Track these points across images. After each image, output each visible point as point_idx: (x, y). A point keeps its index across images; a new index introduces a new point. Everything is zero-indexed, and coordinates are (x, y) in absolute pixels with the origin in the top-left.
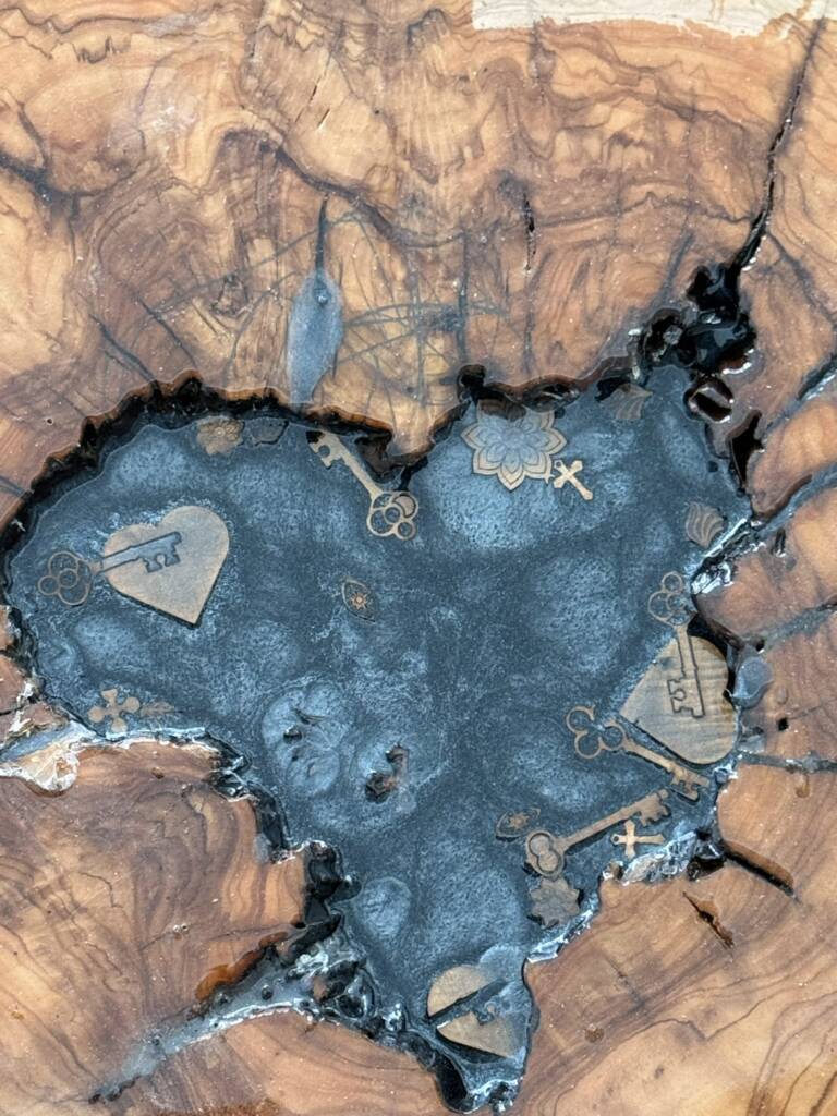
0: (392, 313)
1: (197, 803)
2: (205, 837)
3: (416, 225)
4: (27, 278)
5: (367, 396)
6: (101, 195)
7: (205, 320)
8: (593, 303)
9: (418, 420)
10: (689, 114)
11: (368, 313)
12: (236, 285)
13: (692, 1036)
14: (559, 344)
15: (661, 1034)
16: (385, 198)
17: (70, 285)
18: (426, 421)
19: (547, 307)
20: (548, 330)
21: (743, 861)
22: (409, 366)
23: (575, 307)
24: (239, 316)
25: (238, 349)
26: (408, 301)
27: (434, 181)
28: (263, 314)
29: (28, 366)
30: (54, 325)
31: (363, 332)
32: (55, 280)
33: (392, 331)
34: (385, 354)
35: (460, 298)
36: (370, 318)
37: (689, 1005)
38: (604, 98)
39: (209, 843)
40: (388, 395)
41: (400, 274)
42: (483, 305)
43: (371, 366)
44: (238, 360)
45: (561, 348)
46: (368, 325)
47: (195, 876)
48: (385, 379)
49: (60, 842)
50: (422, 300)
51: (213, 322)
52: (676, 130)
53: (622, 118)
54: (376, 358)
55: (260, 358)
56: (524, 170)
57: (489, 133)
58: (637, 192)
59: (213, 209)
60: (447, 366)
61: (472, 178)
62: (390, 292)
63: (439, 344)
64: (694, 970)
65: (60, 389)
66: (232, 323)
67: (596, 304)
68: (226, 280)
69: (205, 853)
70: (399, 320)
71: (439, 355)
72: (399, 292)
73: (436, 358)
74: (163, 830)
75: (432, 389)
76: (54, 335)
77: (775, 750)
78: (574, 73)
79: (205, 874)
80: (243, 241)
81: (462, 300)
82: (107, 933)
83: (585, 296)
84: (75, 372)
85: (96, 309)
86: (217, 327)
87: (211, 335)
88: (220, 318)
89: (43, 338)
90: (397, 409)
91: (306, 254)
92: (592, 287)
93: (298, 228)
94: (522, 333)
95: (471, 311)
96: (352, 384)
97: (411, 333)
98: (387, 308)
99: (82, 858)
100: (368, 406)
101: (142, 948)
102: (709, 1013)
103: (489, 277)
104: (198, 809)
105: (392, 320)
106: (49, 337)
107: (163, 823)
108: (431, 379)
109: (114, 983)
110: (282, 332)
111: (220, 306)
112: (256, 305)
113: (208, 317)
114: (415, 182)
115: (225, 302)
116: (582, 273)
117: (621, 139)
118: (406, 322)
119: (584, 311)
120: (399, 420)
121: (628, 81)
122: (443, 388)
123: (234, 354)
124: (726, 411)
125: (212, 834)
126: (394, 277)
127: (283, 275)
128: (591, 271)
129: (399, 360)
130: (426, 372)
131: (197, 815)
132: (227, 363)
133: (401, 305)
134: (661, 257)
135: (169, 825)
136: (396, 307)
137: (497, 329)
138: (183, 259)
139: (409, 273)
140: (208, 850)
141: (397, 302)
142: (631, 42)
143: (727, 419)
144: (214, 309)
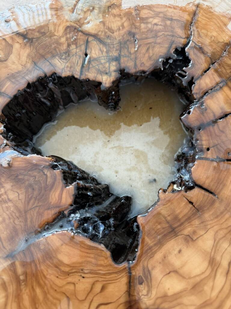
0: (103, 58)
1: (46, 171)
2: (47, 181)
3: (109, 41)
4: (19, 55)
5: (96, 75)
6: (38, 38)
7: (59, 61)
8: (151, 54)
9: (109, 79)
10: (171, 20)
11: (97, 58)
12: (66, 54)
13: (190, 239)
14: (143, 63)
15: (180, 239)
16: (102, 36)
17: (29, 55)
18: (111, 80)
19: (140, 56)
20: (140, 60)
21: (200, 187)
22: (106, 68)
23: (147, 55)
24: (66, 60)
25: (66, 66)
26: (107, 55)
27: (113, 33)
28: (72, 59)
29: (17, 71)
30: (24, 63)
31: (96, 62)
32: (26, 54)
33: (103, 61)
34: (101, 66)
35: (119, 54)
36: (97, 59)
37: (188, 230)
38: (151, 17)
39: (48, 183)
40: (101, 74)
41: (105, 50)
42: (125, 56)
43: (97, 68)
44: (66, 68)
45: (144, 64)
46: (97, 60)
47: (43, 191)
48: (100, 71)
49: (7, 182)
50: (110, 55)
51: (61, 61)
52: (168, 22)
53: (156, 21)
54: (99, 67)
55: (71, 68)
56: (134, 30)
57: (126, 24)
58: (160, 34)
59: (63, 40)
60: (116, 68)
61: (122, 32)
62: (102, 54)
63: (114, 63)
64: (189, 219)
65: (23, 75)
66: (65, 61)
67: (152, 55)
68: (64, 53)
69: (46, 185)
70: (104, 59)
71: (114, 66)
72: (104, 54)
73: (113, 67)
74: (35, 179)
75: (112, 73)
76: (23, 65)
77: (207, 156)
78: (144, 13)
79: (46, 191)
80: (69, 45)
81: (120, 55)
82: (16, 207)
83: (149, 53)
84: (27, 72)
85: (34, 60)
86: (61, 62)
87: (59, 64)
88: (62, 60)
89: (21, 66)
90: (103, 77)
91: (83, 47)
92: (151, 51)
93: (82, 43)
94: (134, 61)
95: (122, 57)
96: (92, 72)
97: (107, 62)
98: (102, 57)
99: (12, 186)
100: (96, 77)
101: (26, 212)
102: (194, 232)
103: (126, 50)
104: (46, 173)
105: (103, 59)
106: (22, 65)
107: (35, 177)
108: (112, 71)
109: (17, 222)
110: (76, 62)
111: (62, 58)
112: (71, 57)
113: (60, 60)
114: (109, 33)
115: (64, 57)
116: (148, 49)
117: (156, 24)
118: (106, 60)
119: (149, 56)
120: (104, 80)
121: (157, 15)
122: (115, 73)
123: (65, 67)
124: (185, 76)
125: (49, 180)
126: (103, 51)
127: (78, 51)
128: (150, 48)
129: (104, 67)
130: (110, 69)
131: (45, 174)
132: (63, 69)
133: (105, 56)
134: (167, 46)
135: (37, 177)
136: (104, 57)
137: (128, 60)
138: (55, 49)
139: (107, 50)
140: (47, 184)
141: (104, 55)
142: (157, 8)
143: (186, 78)
144: (61, 59)
